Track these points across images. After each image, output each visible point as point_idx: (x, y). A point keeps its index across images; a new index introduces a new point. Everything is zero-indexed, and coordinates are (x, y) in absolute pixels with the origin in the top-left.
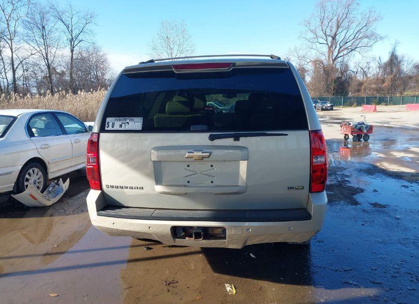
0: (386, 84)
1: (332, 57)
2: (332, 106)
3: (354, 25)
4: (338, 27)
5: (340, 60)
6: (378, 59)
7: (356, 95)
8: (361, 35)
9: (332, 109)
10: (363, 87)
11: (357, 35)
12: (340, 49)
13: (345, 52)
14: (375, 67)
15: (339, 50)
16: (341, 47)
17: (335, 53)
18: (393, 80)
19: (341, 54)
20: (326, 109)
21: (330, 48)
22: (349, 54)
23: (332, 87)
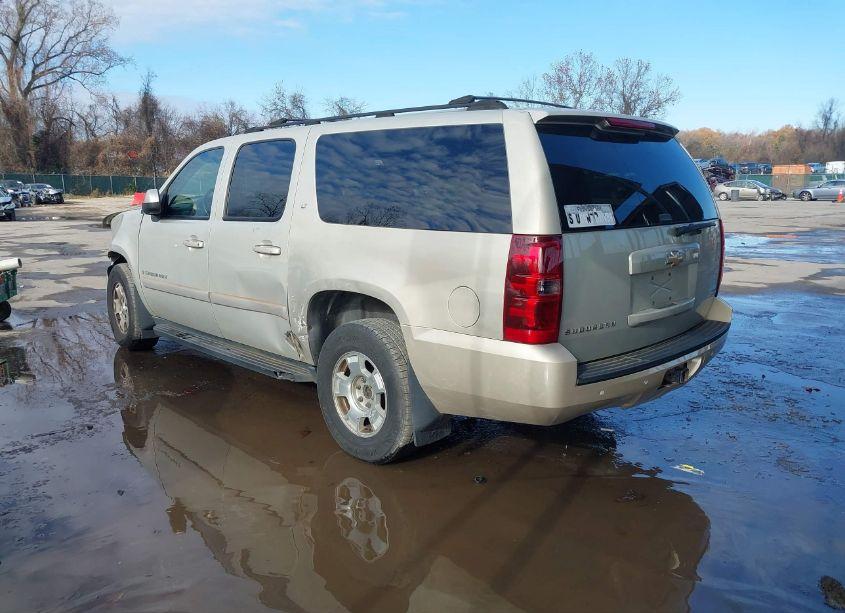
0: (144, 152)
1: (19, 85)
2: (60, 194)
3: (59, 23)
4: (23, 20)
5: (38, 93)
6: (110, 102)
7: (89, 171)
8: (78, 48)
9: (60, 201)
10: (100, 156)
11: (70, 46)
12: (34, 69)
13: (49, 78)
14: (107, 116)
15: (33, 72)
16: (36, 66)
17: (27, 78)
18: (155, 146)
19: (41, 81)
20: (48, 202)
21: (10, 63)
22: (59, 84)
23: (32, 153)
